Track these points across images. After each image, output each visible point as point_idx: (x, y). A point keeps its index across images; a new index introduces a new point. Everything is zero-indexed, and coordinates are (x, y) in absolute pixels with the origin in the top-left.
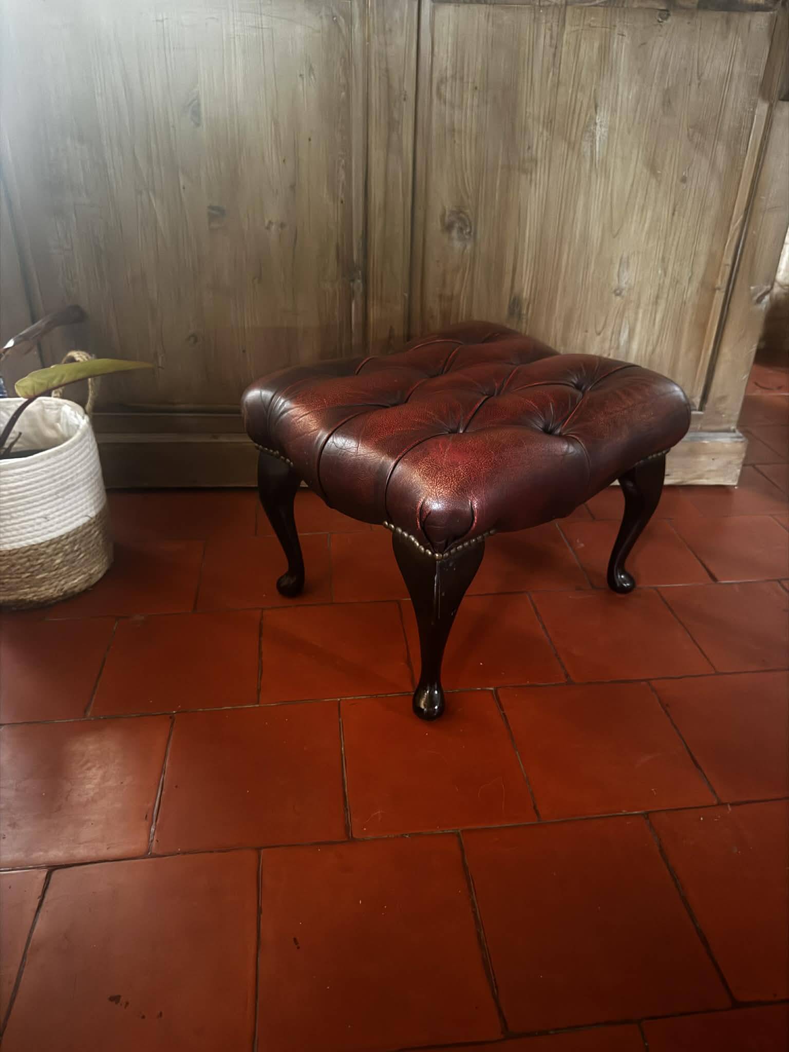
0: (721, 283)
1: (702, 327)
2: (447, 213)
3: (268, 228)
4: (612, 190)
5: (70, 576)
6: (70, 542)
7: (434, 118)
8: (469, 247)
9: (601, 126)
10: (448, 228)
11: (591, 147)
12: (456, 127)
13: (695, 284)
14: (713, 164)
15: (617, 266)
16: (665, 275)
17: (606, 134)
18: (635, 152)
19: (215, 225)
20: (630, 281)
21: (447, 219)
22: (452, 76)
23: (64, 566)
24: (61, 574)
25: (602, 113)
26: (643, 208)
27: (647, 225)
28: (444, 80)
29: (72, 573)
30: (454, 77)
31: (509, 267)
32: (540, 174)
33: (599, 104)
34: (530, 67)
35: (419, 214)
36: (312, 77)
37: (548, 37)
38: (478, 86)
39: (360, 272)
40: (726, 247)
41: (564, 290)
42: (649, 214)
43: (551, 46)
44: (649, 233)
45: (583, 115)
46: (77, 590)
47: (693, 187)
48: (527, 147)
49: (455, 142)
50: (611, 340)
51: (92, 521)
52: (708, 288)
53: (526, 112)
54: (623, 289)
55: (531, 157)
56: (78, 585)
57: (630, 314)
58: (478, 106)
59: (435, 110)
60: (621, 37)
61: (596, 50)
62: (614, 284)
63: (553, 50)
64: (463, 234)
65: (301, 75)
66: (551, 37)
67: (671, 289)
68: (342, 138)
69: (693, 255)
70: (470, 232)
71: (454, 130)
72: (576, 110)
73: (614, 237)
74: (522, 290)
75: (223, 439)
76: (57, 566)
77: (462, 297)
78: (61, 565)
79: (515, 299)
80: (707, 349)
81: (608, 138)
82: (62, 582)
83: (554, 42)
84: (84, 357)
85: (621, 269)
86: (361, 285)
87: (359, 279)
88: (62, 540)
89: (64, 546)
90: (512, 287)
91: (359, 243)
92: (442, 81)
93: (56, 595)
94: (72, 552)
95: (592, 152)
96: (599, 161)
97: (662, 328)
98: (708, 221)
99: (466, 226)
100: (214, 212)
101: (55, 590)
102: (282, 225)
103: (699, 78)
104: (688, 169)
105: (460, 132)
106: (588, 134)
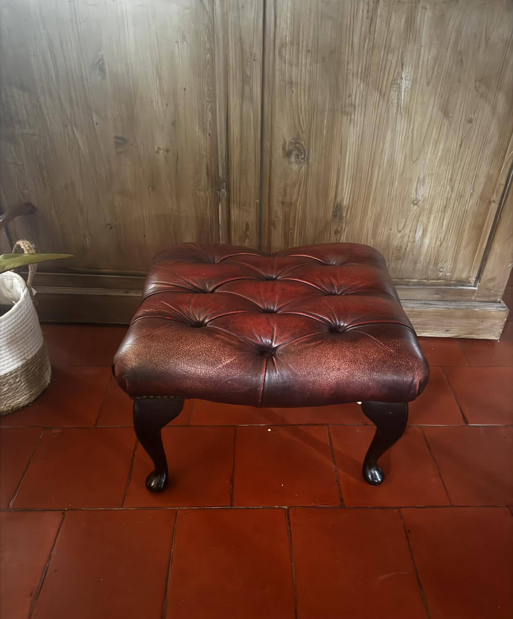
0: (496, 197)
1: (480, 228)
2: (287, 144)
3: (157, 152)
4: (413, 128)
5: (15, 398)
6: (13, 377)
7: (277, 73)
8: (303, 168)
9: (406, 80)
10: (288, 154)
11: (398, 95)
12: (294, 80)
13: (476, 197)
14: (494, 109)
15: (416, 184)
16: (452, 191)
17: (409, 87)
18: (433, 99)
19: (120, 150)
20: (424, 195)
21: (287, 148)
22: (291, 42)
23: (10, 392)
24: (8, 397)
25: (407, 70)
26: (437, 142)
27: (439, 154)
28: (284, 45)
29: (16, 395)
30: (292, 43)
31: (333, 183)
32: (357, 116)
33: (405, 62)
34: (351, 36)
35: (267, 144)
36: (185, 43)
37: (365, 12)
38: (310, 48)
39: (224, 184)
40: (501, 171)
41: (375, 199)
42: (441, 147)
43: (367, 18)
44: (441, 160)
45: (392, 72)
46: (21, 405)
47: (477, 127)
48: (348, 96)
49: (293, 92)
50: (409, 236)
51: (29, 362)
52: (485, 201)
53: (347, 70)
54: (419, 200)
55: (351, 103)
56: (21, 402)
57: (424, 218)
58: (310, 65)
59: (277, 67)
60: (424, 10)
61: (403, 20)
62: (413, 196)
63: (370, 21)
64: (299, 158)
65: (176, 42)
66: (368, 11)
67: (456, 202)
68: (208, 88)
69: (475, 177)
70: (304, 158)
71: (291, 83)
72: (387, 67)
73: (414, 163)
74: (342, 200)
75: (132, 294)
76: (4, 393)
77: (298, 204)
78: (7, 392)
79: (337, 207)
80: (482, 245)
81: (411, 89)
82: (10, 402)
83: (370, 14)
84: (27, 245)
85: (418, 185)
86: (226, 193)
87: (224, 189)
88: (7, 376)
89: (8, 380)
90: (336, 197)
91: (223, 164)
92: (283, 45)
93: (5, 409)
94: (15, 383)
95: (398, 99)
96: (403, 106)
97: (448, 228)
98: (488, 152)
99: (302, 153)
100: (119, 141)
101: (5, 407)
102: (167, 151)
103: (487, 42)
104: (474, 113)
105: (297, 84)
106: (395, 86)
